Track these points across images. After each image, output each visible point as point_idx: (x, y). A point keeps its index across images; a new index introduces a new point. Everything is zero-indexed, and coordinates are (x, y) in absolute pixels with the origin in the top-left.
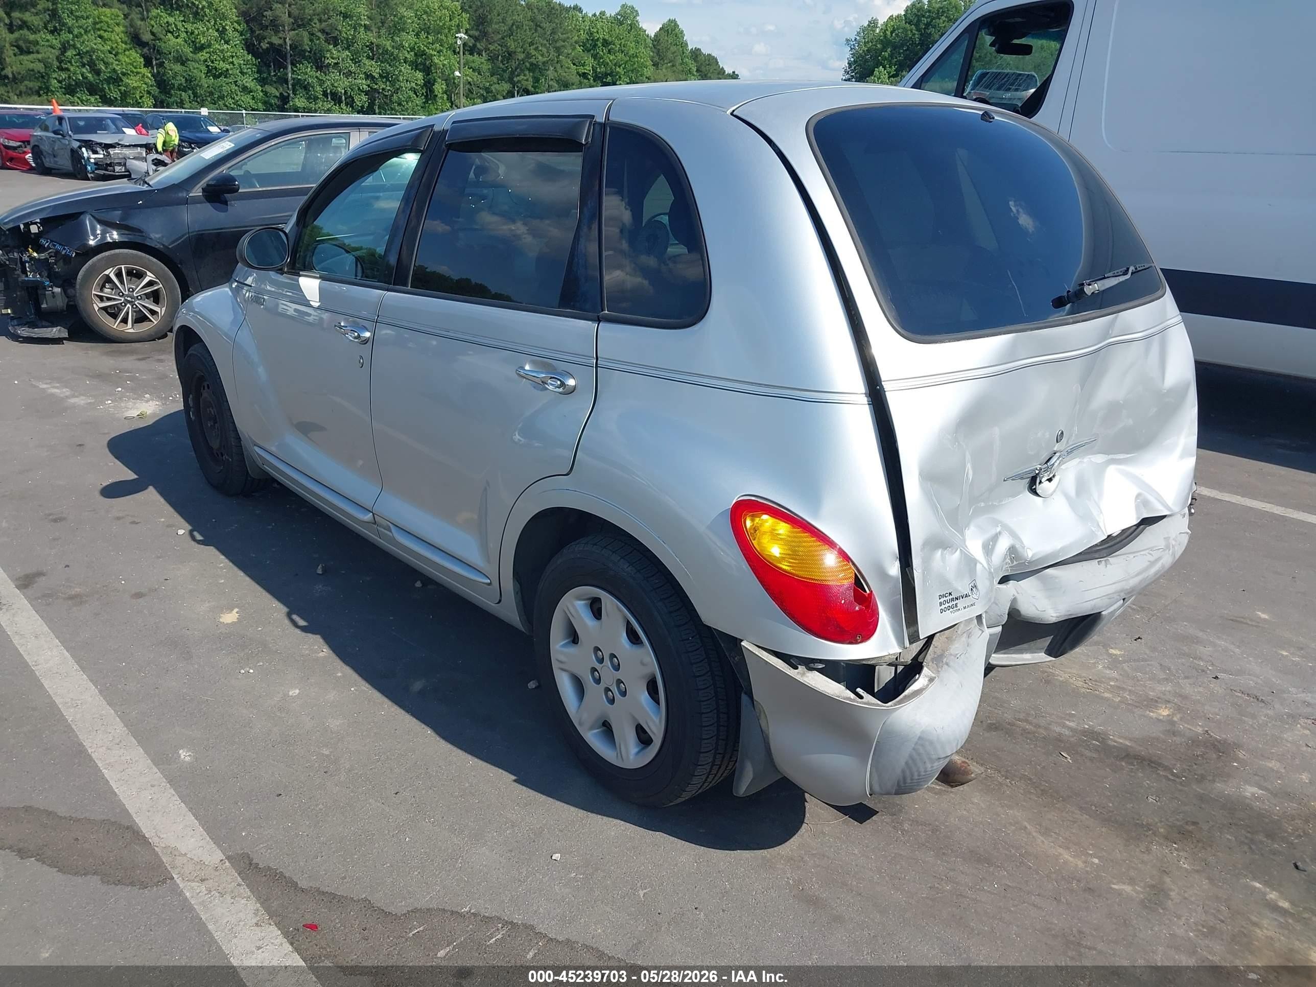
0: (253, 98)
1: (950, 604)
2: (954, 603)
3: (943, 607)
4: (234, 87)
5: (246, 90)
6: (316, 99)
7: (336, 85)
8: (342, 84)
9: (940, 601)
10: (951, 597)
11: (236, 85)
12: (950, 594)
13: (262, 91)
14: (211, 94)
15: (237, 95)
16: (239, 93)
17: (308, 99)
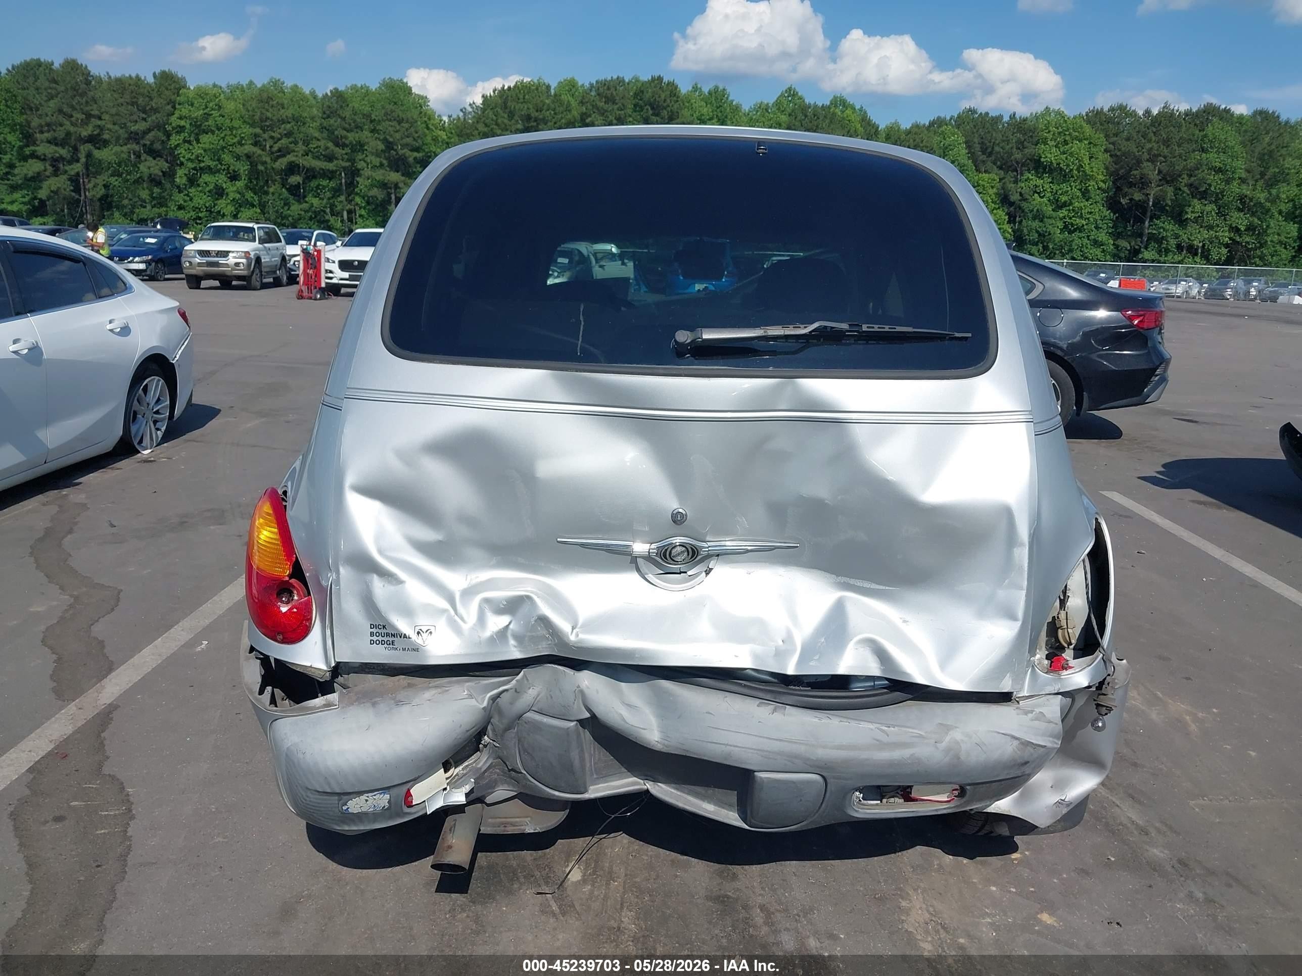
0: (1103, 251)
1: (385, 639)
2: (391, 639)
3: (375, 638)
4: (1086, 241)
5: (1096, 243)
6: (1167, 251)
7: (1193, 238)
8: (1197, 236)
9: (372, 630)
10: (385, 631)
11: (1088, 239)
12: (384, 627)
13: (1114, 244)
14: (1062, 247)
15: (1087, 248)
16: (1089, 247)
17: (1159, 252)
